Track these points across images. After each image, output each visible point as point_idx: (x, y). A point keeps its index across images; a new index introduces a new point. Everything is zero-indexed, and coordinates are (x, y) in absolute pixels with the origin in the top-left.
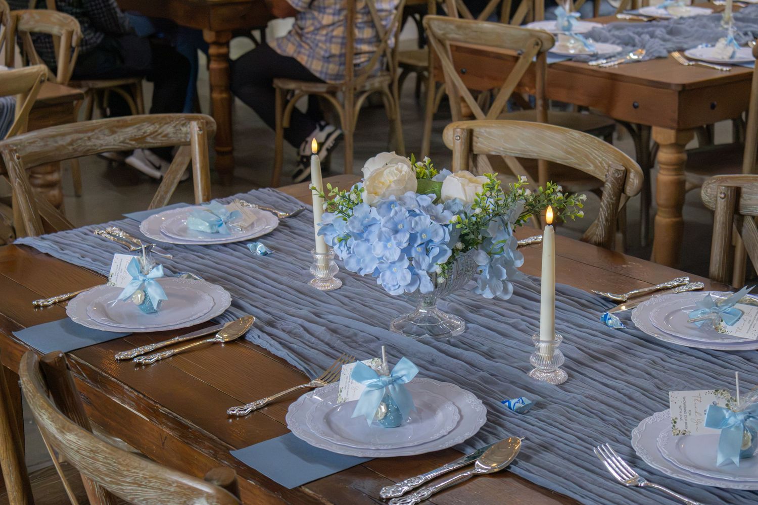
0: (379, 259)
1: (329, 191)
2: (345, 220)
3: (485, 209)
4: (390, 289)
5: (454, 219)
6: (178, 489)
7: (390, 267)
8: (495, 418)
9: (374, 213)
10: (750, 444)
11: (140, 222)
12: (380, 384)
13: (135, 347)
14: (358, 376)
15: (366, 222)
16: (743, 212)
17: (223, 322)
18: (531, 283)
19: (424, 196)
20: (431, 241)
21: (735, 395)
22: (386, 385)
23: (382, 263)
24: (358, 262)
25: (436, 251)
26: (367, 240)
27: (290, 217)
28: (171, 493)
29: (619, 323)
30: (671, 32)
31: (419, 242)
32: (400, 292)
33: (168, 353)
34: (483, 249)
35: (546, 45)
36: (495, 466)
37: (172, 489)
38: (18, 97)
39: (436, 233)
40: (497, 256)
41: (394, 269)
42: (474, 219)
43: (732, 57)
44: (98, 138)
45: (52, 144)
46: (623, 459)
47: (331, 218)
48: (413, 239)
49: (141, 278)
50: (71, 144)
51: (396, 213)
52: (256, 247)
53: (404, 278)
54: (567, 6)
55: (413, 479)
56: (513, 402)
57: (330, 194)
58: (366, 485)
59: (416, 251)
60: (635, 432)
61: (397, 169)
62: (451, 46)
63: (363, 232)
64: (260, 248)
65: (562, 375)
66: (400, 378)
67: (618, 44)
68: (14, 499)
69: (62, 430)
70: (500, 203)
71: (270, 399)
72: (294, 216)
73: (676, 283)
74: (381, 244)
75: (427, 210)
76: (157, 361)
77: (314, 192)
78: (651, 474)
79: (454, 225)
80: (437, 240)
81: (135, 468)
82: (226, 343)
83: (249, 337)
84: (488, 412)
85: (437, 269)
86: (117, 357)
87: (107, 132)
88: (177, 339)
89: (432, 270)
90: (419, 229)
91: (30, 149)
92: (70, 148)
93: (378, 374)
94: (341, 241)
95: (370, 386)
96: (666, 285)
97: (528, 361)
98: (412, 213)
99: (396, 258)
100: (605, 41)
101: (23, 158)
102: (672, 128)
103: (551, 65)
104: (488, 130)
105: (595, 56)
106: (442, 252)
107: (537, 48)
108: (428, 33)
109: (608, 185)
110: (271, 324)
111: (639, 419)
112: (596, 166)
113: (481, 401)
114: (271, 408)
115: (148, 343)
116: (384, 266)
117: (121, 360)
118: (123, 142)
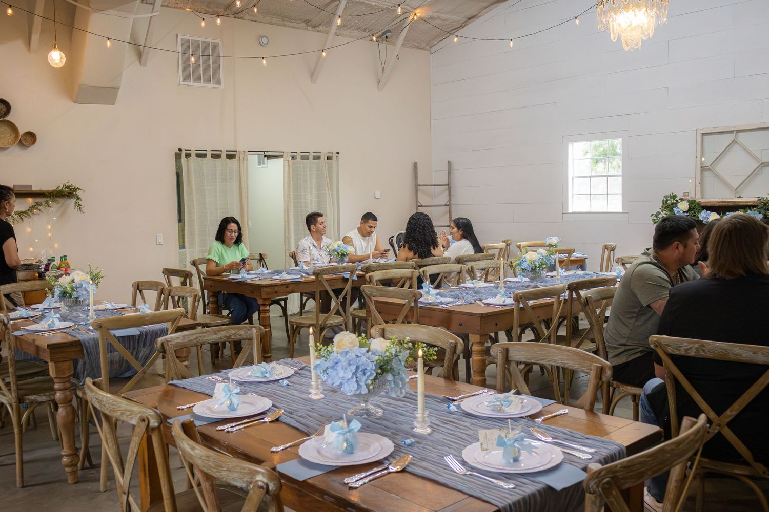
0: (342, 378)
1: (318, 346)
2: (326, 361)
3: (391, 353)
4: (347, 392)
5: (377, 358)
6: (249, 471)
7: (347, 382)
8: (398, 449)
9: (340, 357)
10: (517, 454)
11: (228, 373)
12: (343, 432)
13: (226, 424)
14: (333, 430)
15: (335, 361)
16: (510, 359)
17: (268, 413)
18: (414, 393)
19: (363, 349)
20: (366, 369)
21: (509, 431)
22: (346, 432)
23: (343, 380)
24: (332, 380)
25: (368, 374)
26: (336, 370)
27: (300, 369)
28: (245, 474)
29: (455, 408)
30: (476, 293)
31: (361, 370)
32: (352, 393)
33: (242, 427)
34: (391, 373)
35: (418, 296)
36: (399, 468)
37: (246, 471)
38: (170, 323)
39: (368, 364)
40: (397, 376)
41: (349, 383)
42: (385, 358)
43: (504, 302)
44: (208, 336)
45: (187, 339)
46: (460, 463)
47: (318, 362)
48: (357, 368)
49: (229, 394)
50: (196, 339)
51: (350, 356)
52: (283, 382)
53: (354, 387)
54: (427, 283)
55: (360, 474)
56: (406, 441)
57: (319, 348)
58: (337, 478)
59: (359, 374)
60: (463, 452)
61: (350, 337)
62: (374, 300)
63: (334, 366)
64: (286, 382)
65: (429, 430)
66: (353, 430)
67: (452, 298)
68: (166, 499)
69: (193, 448)
70: (398, 350)
71: (291, 444)
72: (301, 369)
73: (481, 392)
74: (343, 371)
75: (364, 354)
76: (237, 430)
77: (311, 348)
78: (472, 468)
79: (377, 361)
80: (368, 368)
81: (228, 462)
82: (270, 422)
83: (281, 419)
84: (395, 447)
85: (369, 382)
86: (217, 428)
87: (212, 333)
88: (246, 421)
89: (367, 383)
90: (360, 363)
91: (176, 341)
92: (195, 341)
93: (342, 428)
94: (324, 371)
95: (339, 433)
96: (477, 393)
97: (413, 424)
98: (357, 356)
99: (350, 377)
100: (446, 297)
101: (173, 345)
102: (478, 334)
103: (421, 307)
104: (391, 328)
105: (441, 303)
106: (371, 374)
107: (414, 299)
108: (363, 293)
109: (448, 350)
110: (291, 413)
111: (465, 446)
112: (442, 342)
113: (391, 441)
114: (292, 448)
115: (232, 422)
116: (345, 381)
117: (219, 430)
118: (220, 338)
